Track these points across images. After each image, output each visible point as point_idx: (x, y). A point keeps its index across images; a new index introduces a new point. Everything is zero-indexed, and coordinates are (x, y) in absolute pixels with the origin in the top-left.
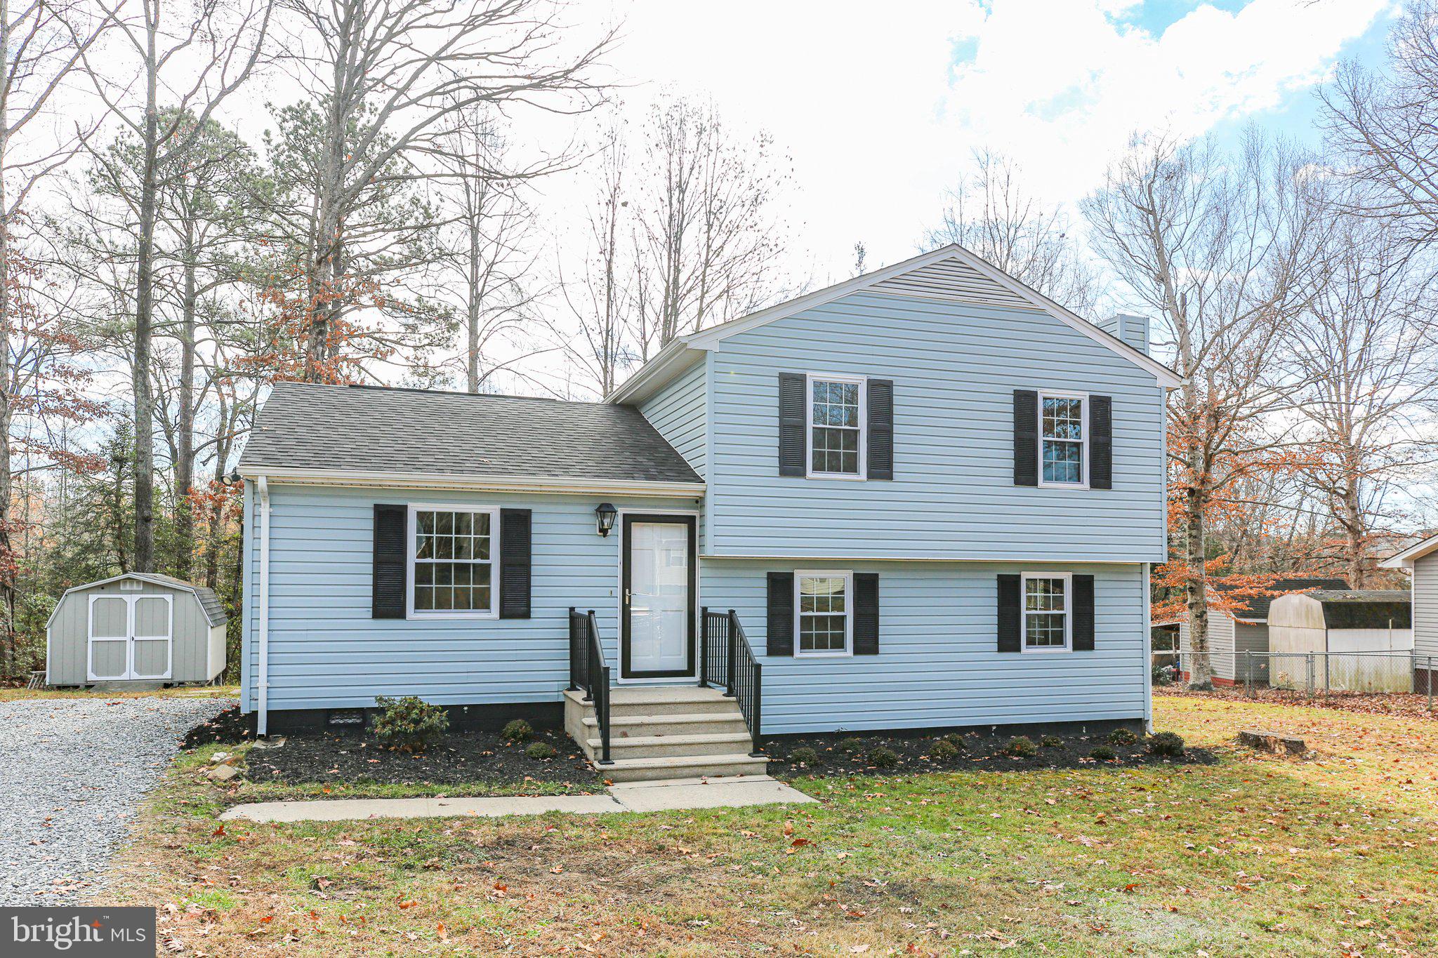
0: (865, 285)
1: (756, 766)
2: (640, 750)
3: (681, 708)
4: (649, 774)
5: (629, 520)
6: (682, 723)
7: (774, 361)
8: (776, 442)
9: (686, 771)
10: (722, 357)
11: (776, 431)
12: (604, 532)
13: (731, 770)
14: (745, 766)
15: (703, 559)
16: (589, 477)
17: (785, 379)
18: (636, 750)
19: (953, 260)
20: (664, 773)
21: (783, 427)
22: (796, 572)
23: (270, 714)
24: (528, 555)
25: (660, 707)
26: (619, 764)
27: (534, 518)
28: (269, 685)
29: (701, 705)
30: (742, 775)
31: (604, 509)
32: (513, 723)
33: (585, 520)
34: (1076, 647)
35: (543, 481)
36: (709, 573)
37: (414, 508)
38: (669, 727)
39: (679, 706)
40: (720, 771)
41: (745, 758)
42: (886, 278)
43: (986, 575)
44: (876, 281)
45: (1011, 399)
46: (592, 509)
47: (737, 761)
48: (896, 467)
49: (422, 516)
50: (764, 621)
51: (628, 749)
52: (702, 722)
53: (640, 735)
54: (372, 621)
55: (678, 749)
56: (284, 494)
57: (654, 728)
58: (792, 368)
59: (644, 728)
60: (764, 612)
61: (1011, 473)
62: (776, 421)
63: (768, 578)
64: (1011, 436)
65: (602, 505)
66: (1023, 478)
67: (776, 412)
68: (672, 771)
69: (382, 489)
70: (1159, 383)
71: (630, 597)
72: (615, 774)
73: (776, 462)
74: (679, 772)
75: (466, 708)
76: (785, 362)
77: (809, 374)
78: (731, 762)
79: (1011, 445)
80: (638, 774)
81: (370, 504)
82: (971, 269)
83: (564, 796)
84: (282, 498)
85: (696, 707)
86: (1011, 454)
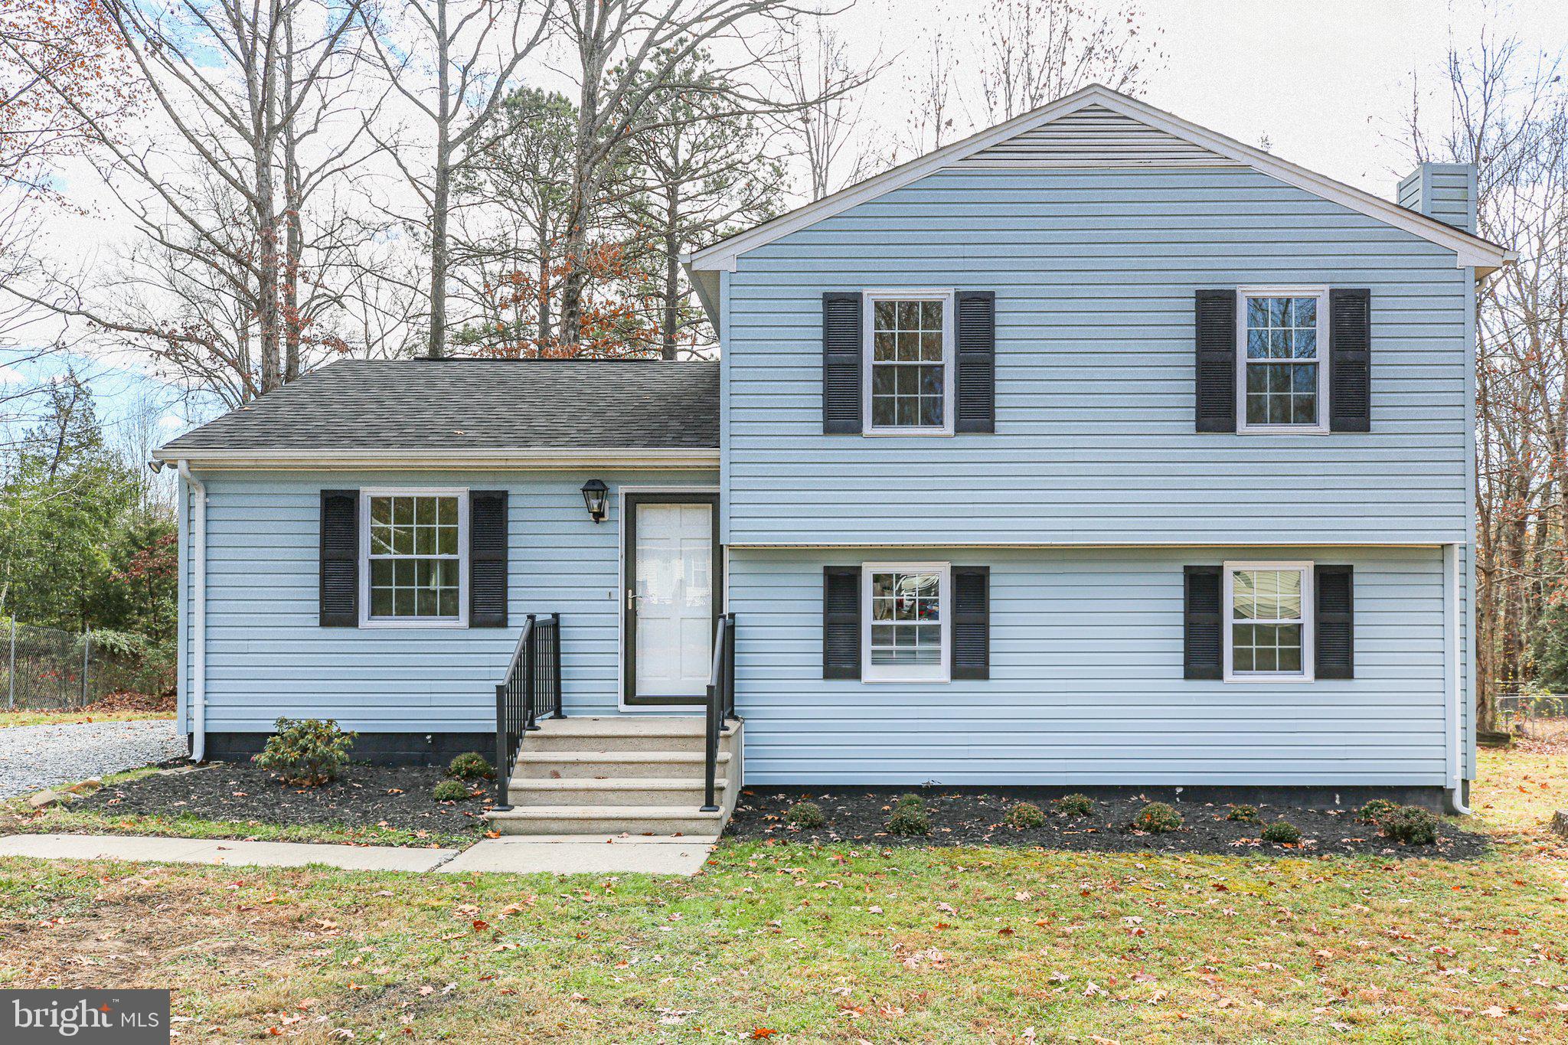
0: (952, 160)
1: (704, 823)
2: (559, 794)
3: (647, 743)
4: (555, 826)
5: (634, 501)
6: (632, 763)
7: (815, 278)
8: (819, 388)
9: (604, 825)
10: (742, 278)
11: (819, 374)
12: (598, 516)
13: (667, 827)
14: (687, 823)
15: (732, 548)
16: (574, 446)
17: (831, 301)
18: (554, 794)
19: (1095, 108)
20: (575, 826)
21: (829, 368)
22: (864, 565)
23: (209, 737)
24: (504, 548)
25: (618, 741)
26: (517, 812)
27: (512, 502)
28: (207, 703)
29: (675, 741)
30: (679, 835)
31: (596, 487)
32: (464, 757)
33: (570, 503)
34: (1321, 674)
35: (514, 454)
36: (738, 568)
37: (368, 493)
38: (615, 767)
39: (644, 740)
40: (650, 829)
41: (694, 811)
42: (986, 144)
43: (1166, 567)
44: (969, 152)
45: (1191, 304)
46: (577, 489)
47: (675, 816)
48: (999, 415)
49: (376, 502)
50: (819, 633)
51: (543, 793)
52: (660, 763)
53: (576, 776)
54: (320, 629)
55: (611, 796)
56: (225, 482)
57: (596, 768)
58: (842, 284)
59: (581, 768)
60: (819, 620)
61: (1192, 414)
62: (819, 360)
63: (825, 574)
64: (1191, 360)
65: (592, 482)
66: (1210, 421)
67: (819, 347)
68: (586, 825)
69: (331, 471)
70: (1460, 262)
71: (634, 599)
72: (508, 823)
73: (819, 415)
74: (594, 825)
75: (429, 737)
76: (829, 278)
77: (866, 291)
78: (665, 815)
79: (1191, 373)
80: (539, 825)
81: (317, 489)
82: (1125, 118)
83: (404, 848)
84: (220, 485)
85: (668, 742)
86: (1192, 386)
